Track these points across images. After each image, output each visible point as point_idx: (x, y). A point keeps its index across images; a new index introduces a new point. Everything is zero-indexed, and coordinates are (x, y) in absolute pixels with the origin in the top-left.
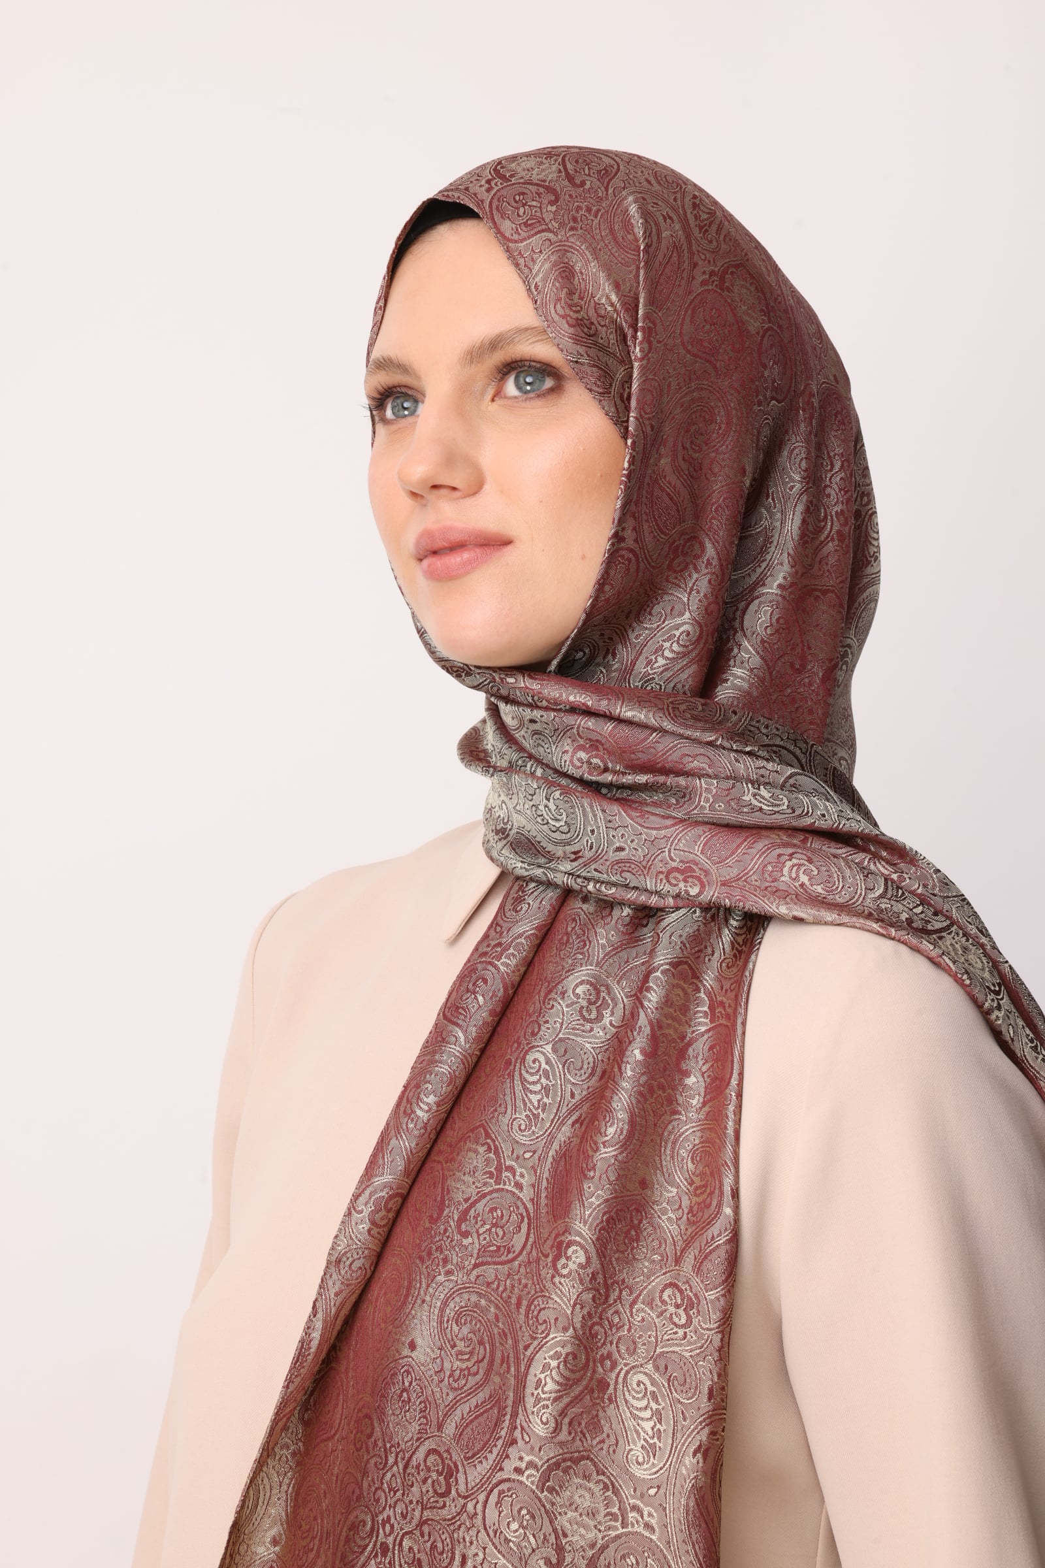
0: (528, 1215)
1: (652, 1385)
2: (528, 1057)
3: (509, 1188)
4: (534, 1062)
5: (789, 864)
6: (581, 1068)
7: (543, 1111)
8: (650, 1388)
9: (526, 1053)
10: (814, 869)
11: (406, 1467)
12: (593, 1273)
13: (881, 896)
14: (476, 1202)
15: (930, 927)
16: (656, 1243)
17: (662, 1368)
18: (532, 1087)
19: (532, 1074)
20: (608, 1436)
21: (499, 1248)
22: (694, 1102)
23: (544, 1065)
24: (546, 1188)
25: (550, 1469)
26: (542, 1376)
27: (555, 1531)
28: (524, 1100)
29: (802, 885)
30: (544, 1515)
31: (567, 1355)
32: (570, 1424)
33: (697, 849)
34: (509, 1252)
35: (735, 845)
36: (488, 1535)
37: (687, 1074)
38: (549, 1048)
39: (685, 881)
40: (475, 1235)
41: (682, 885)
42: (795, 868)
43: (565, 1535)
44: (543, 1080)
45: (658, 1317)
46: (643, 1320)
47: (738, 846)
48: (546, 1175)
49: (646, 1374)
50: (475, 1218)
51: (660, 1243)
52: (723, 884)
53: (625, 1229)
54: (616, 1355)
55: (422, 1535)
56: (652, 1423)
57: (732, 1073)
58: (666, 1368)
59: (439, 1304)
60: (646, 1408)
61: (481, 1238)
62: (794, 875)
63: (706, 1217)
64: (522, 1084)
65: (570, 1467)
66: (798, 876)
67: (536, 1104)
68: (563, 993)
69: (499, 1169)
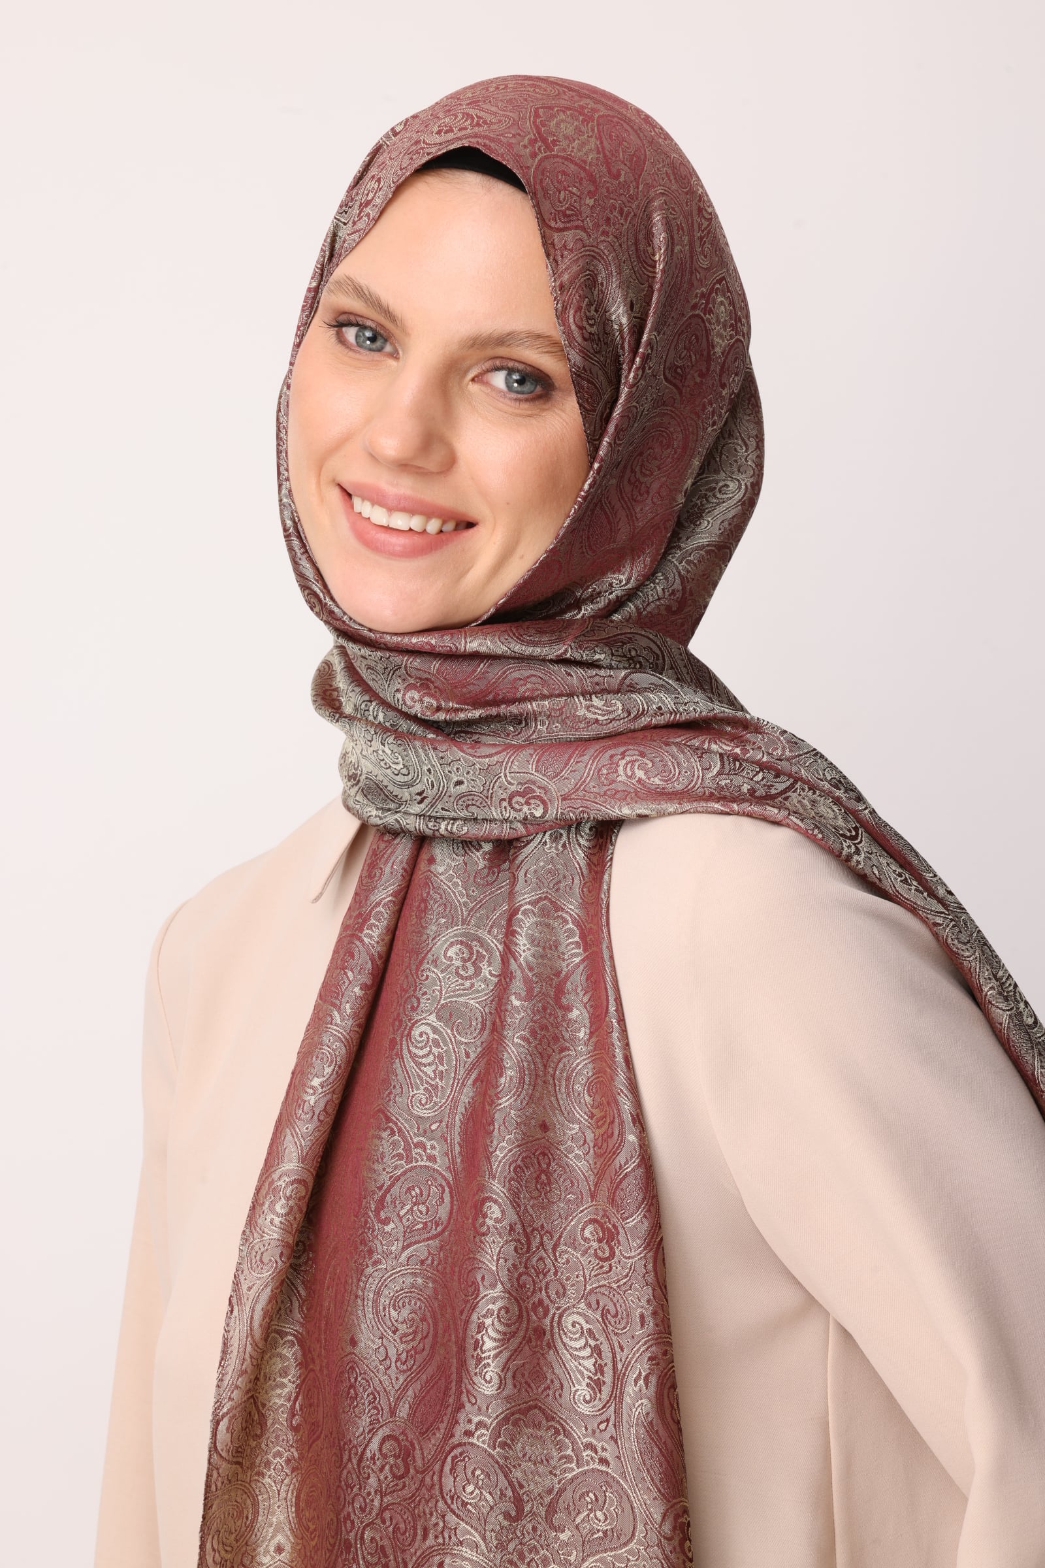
0: (448, 1183)
1: (587, 1322)
2: (413, 1033)
3: (423, 1163)
4: (421, 1035)
5: (622, 763)
6: (471, 1026)
7: (441, 1079)
8: (586, 1326)
9: (411, 1029)
10: (648, 762)
11: (360, 1461)
12: (510, 1225)
13: (719, 774)
14: (390, 1187)
15: (773, 791)
16: (568, 1183)
17: (594, 1305)
18: (424, 1061)
19: (422, 1048)
20: (552, 1382)
21: (425, 1224)
22: (581, 1035)
23: (432, 1036)
24: (460, 1153)
25: (499, 1425)
26: (479, 1336)
27: (511, 1484)
28: (419, 1076)
29: (640, 781)
30: (499, 1472)
31: (499, 1310)
32: (514, 1377)
33: (531, 768)
34: (437, 1225)
35: (567, 756)
36: (446, 1503)
37: (569, 1009)
38: (433, 1018)
39: (528, 803)
40: (396, 1220)
41: (525, 808)
42: (629, 766)
43: (521, 1486)
44: (435, 1050)
45: (583, 1255)
46: (568, 1261)
47: (570, 757)
48: (457, 1139)
49: (579, 1313)
50: (393, 1202)
51: (572, 1183)
52: (564, 799)
53: (535, 1175)
54: (547, 1301)
55: (384, 1522)
56: (593, 1360)
57: (608, 1000)
58: (598, 1303)
59: (371, 1295)
60: (584, 1347)
61: (404, 1220)
62: (629, 773)
63: (610, 1147)
64: (414, 1061)
65: (520, 1419)
66: (633, 772)
67: (432, 1075)
68: (435, 962)
69: (407, 1149)
